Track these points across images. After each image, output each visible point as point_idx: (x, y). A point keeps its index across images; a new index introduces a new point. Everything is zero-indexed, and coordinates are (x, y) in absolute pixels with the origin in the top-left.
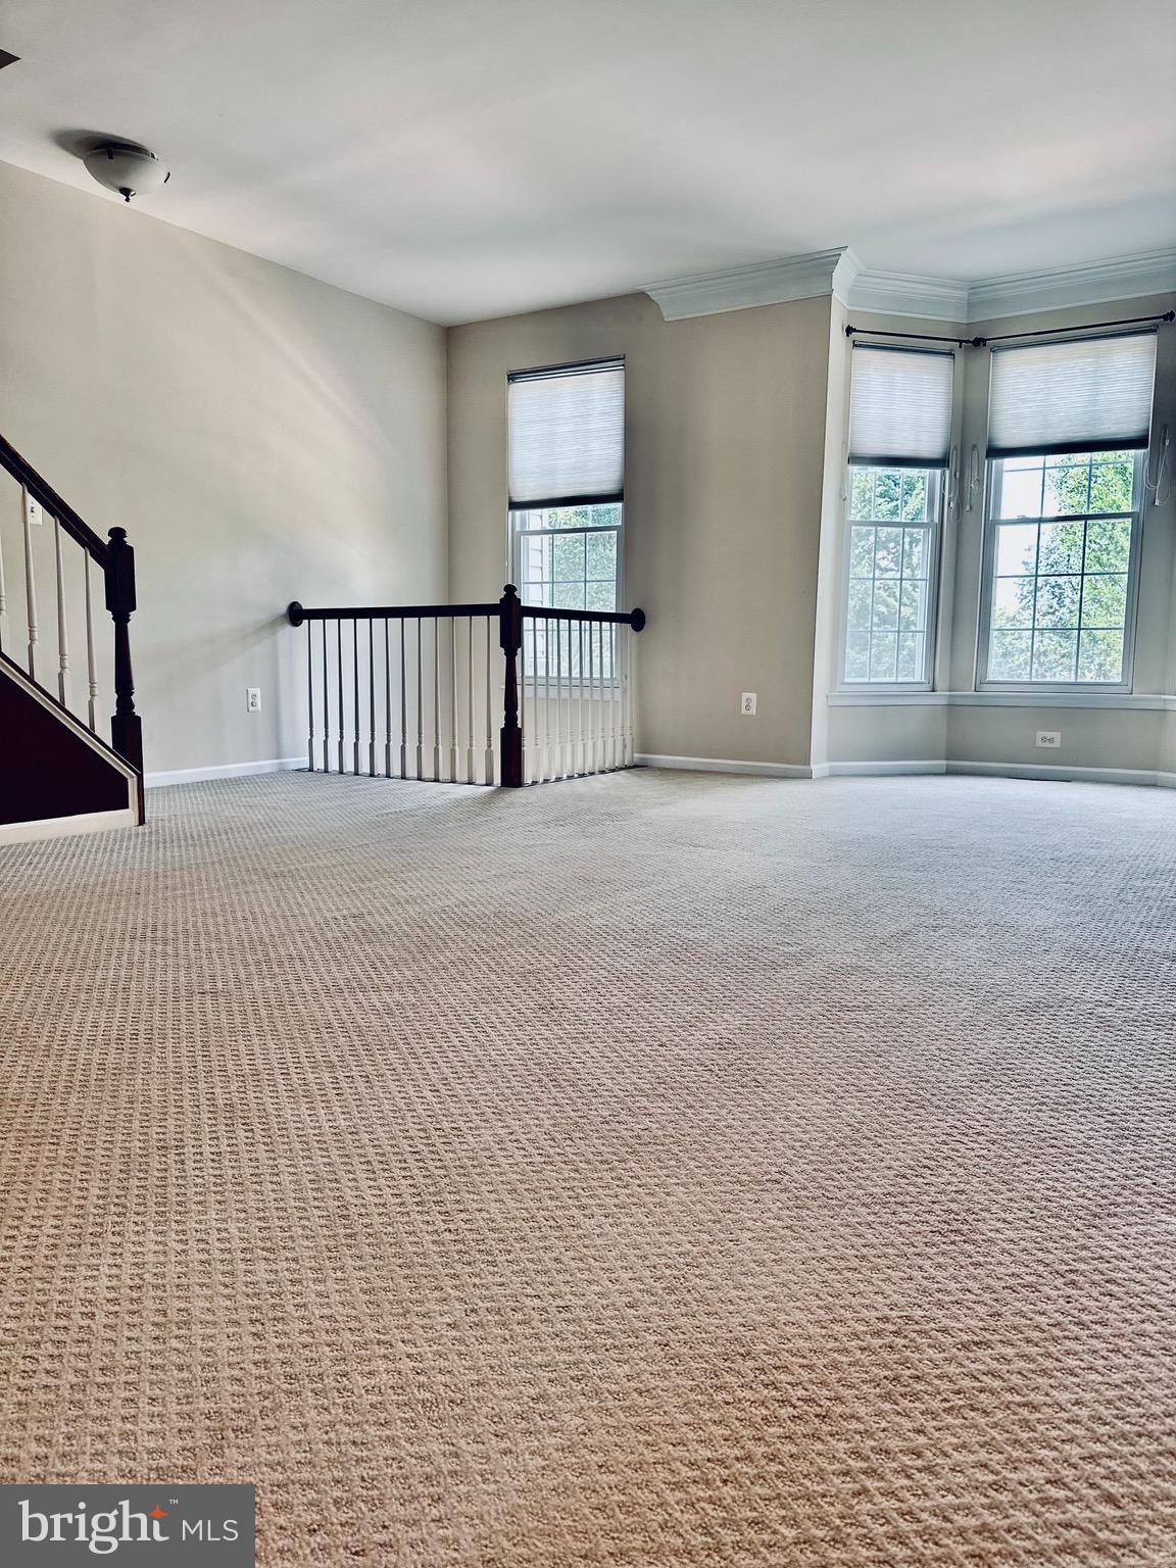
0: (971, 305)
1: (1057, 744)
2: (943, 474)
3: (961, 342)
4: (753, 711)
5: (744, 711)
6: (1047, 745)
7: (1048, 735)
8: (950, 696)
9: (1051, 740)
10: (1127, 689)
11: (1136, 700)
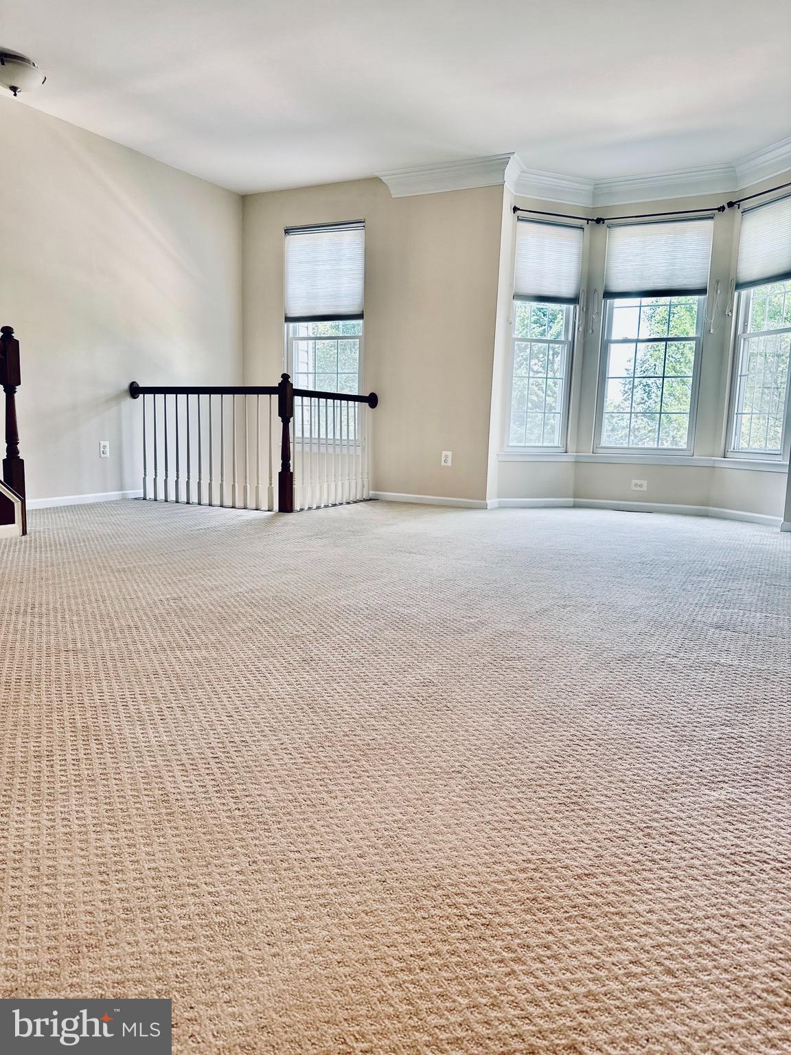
0: (595, 195)
1: (645, 488)
2: (575, 308)
3: (588, 220)
4: (449, 464)
5: (443, 463)
6: (639, 489)
7: (639, 482)
8: (577, 456)
9: (641, 486)
10: (690, 453)
11: (696, 460)
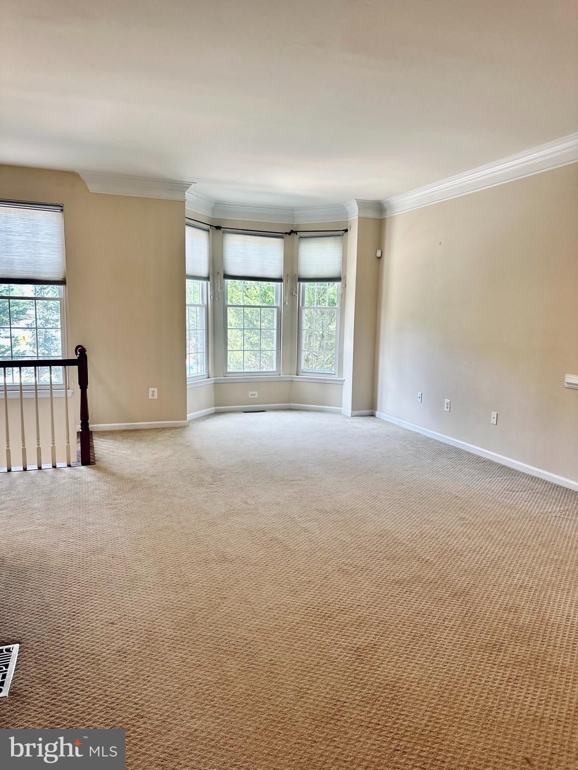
0: (213, 210)
1: (256, 396)
2: (207, 283)
3: (211, 226)
4: (156, 397)
5: (150, 397)
6: (253, 397)
7: (253, 393)
8: (216, 379)
10: (278, 373)
11: (282, 377)
